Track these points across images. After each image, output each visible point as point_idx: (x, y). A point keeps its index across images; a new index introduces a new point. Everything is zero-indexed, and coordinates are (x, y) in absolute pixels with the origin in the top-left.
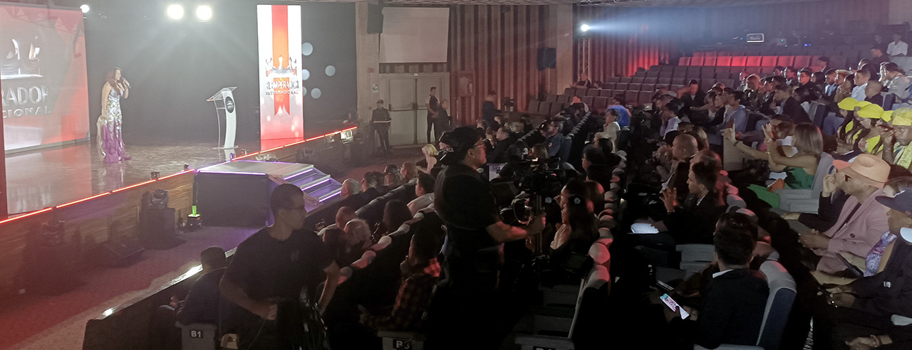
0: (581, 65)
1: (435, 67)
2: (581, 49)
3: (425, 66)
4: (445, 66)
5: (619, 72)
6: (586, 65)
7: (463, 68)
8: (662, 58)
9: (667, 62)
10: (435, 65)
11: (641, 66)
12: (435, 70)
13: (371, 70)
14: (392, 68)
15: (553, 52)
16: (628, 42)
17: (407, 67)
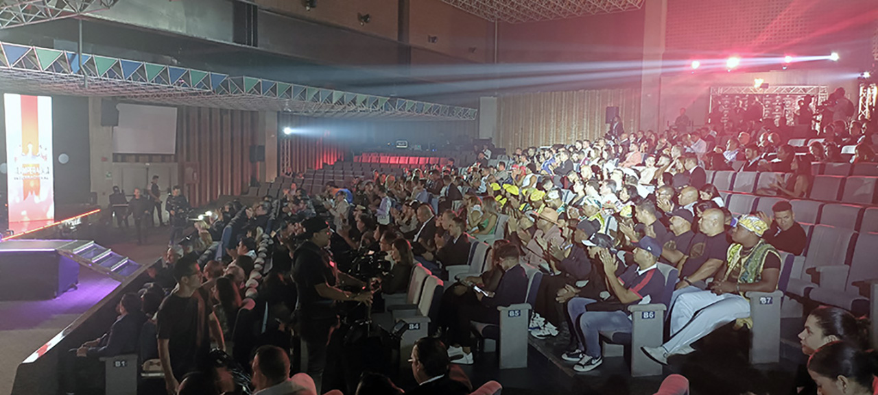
0: (283, 159)
1: (164, 158)
2: (283, 148)
3: (154, 157)
4: (173, 157)
5: (310, 166)
6: (287, 159)
7: (188, 160)
8: (339, 157)
9: (342, 160)
10: (163, 156)
11: (325, 162)
12: (163, 161)
13: (105, 159)
14: (124, 157)
15: (262, 148)
16: (315, 143)
17: (138, 157)
